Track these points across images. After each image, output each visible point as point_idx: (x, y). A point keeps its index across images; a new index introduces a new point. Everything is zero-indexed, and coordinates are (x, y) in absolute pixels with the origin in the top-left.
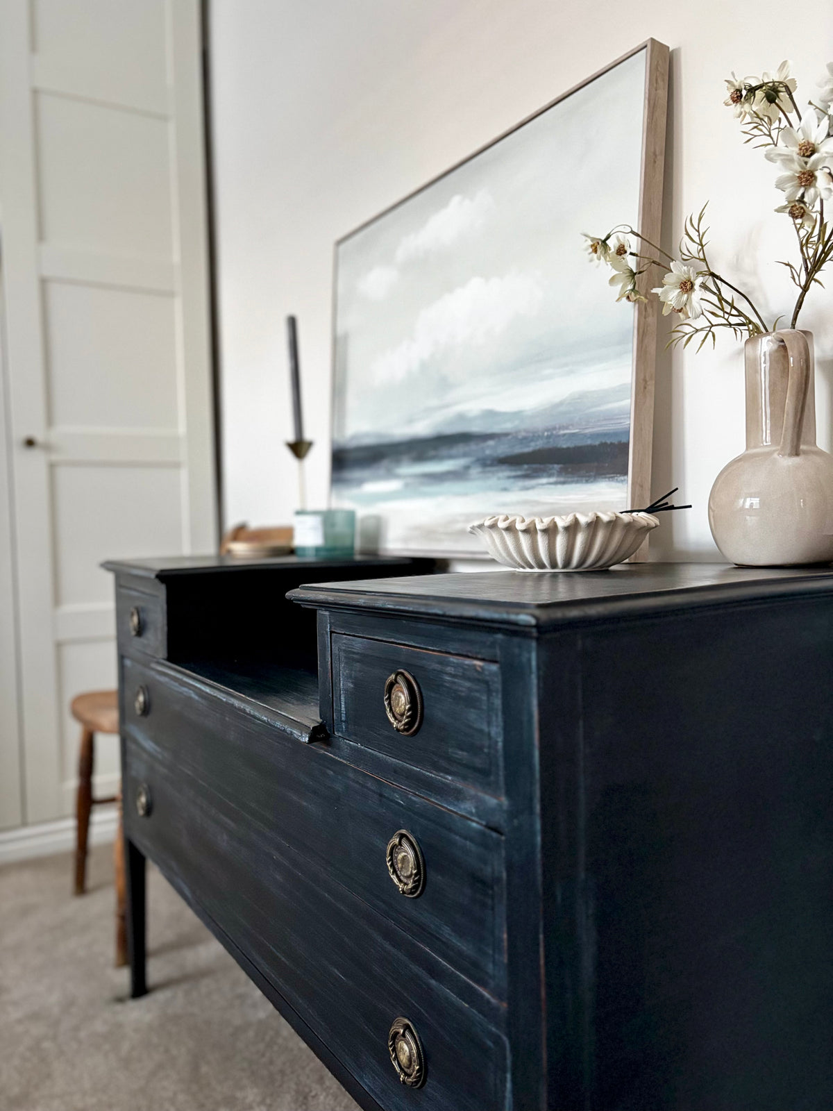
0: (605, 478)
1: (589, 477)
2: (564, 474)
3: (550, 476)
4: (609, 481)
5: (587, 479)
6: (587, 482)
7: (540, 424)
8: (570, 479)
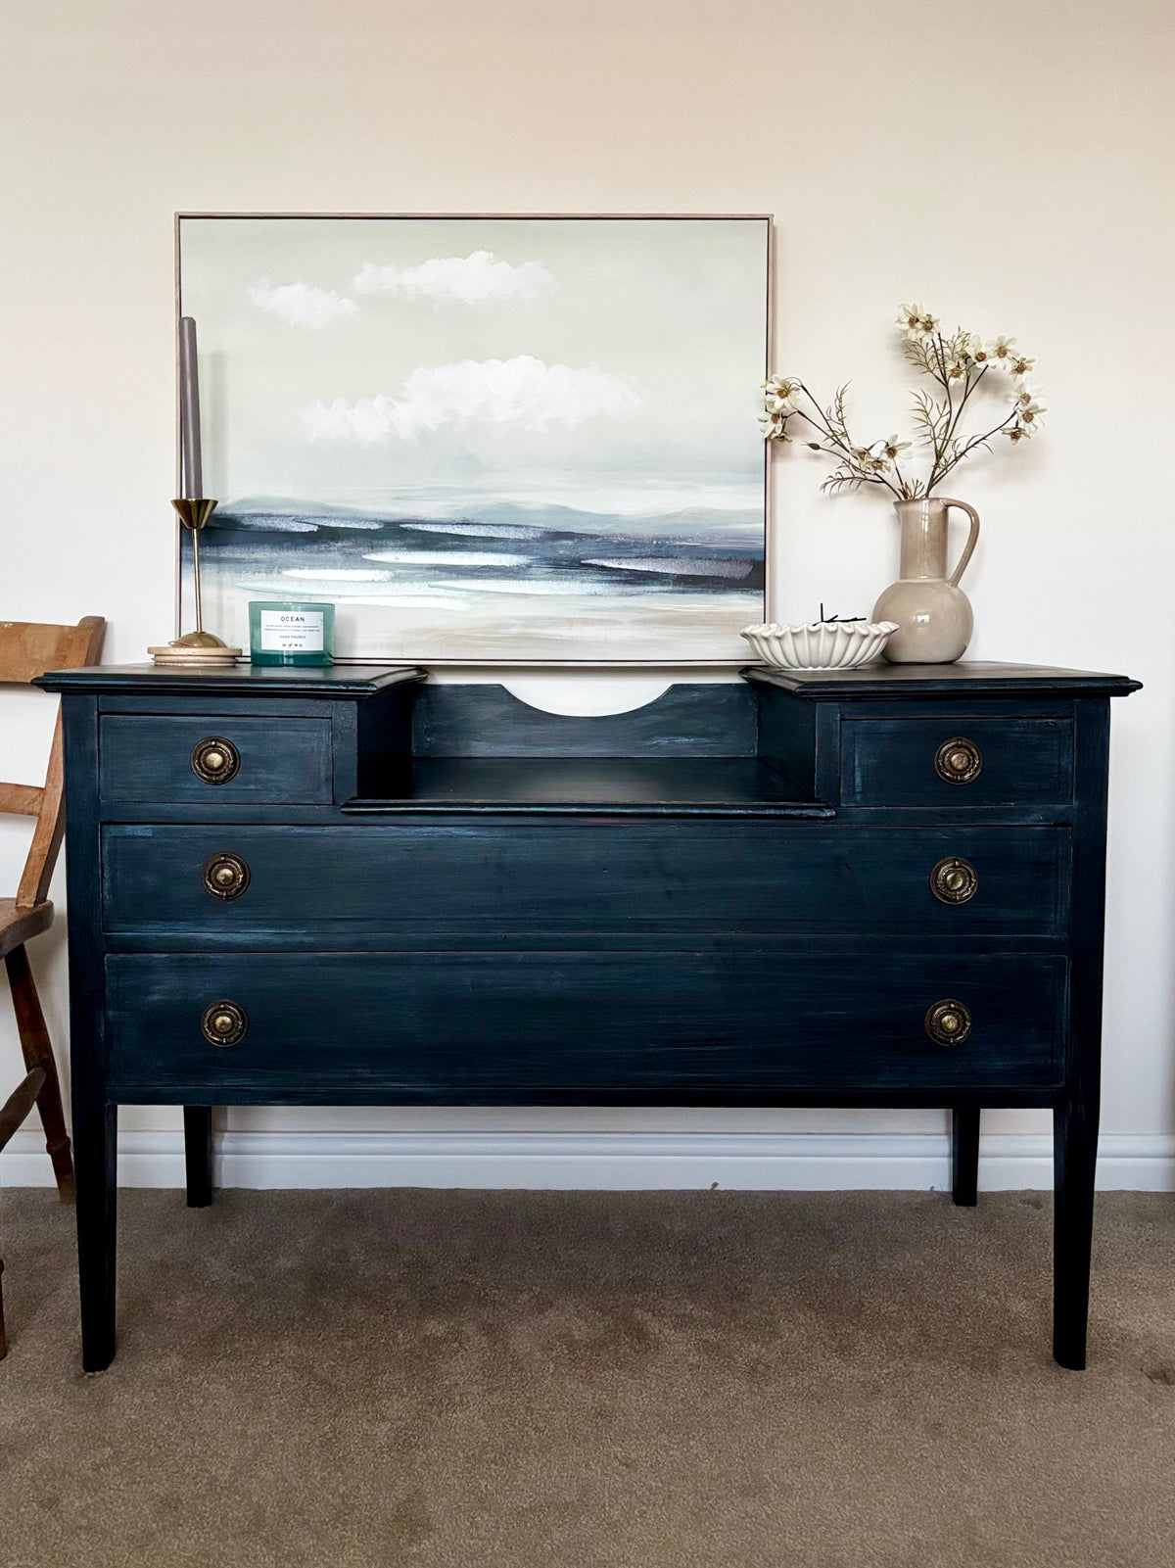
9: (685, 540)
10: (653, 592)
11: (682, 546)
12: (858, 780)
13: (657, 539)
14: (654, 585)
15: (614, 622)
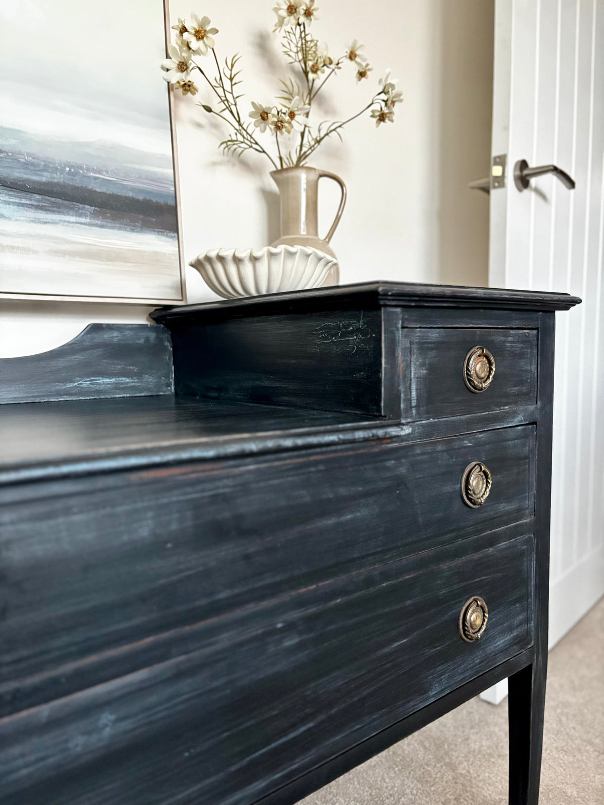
0: (154, 231)
1: (135, 226)
2: (101, 217)
3: (80, 215)
4: (158, 234)
5: (133, 228)
6: (132, 230)
7: (59, 156)
8: (109, 225)
9: (100, 172)
10: (69, 222)
11: (96, 178)
12: (414, 394)
13: (71, 167)
14: (68, 214)
15: (27, 250)
